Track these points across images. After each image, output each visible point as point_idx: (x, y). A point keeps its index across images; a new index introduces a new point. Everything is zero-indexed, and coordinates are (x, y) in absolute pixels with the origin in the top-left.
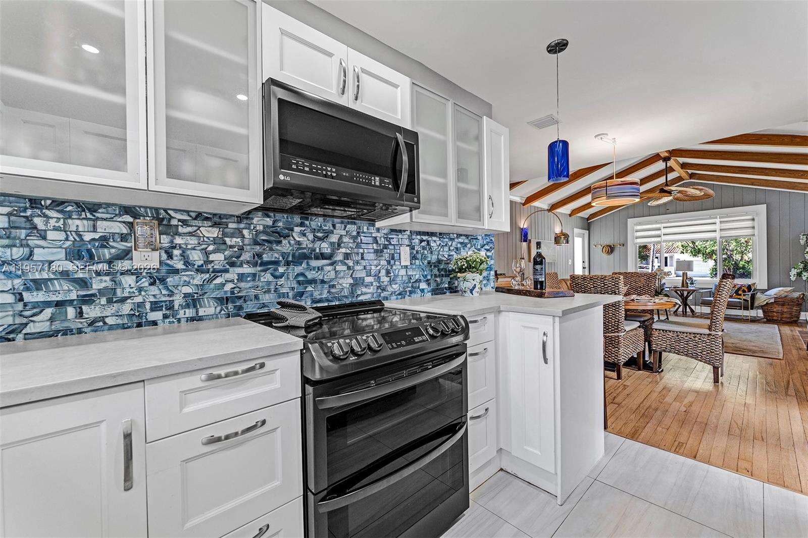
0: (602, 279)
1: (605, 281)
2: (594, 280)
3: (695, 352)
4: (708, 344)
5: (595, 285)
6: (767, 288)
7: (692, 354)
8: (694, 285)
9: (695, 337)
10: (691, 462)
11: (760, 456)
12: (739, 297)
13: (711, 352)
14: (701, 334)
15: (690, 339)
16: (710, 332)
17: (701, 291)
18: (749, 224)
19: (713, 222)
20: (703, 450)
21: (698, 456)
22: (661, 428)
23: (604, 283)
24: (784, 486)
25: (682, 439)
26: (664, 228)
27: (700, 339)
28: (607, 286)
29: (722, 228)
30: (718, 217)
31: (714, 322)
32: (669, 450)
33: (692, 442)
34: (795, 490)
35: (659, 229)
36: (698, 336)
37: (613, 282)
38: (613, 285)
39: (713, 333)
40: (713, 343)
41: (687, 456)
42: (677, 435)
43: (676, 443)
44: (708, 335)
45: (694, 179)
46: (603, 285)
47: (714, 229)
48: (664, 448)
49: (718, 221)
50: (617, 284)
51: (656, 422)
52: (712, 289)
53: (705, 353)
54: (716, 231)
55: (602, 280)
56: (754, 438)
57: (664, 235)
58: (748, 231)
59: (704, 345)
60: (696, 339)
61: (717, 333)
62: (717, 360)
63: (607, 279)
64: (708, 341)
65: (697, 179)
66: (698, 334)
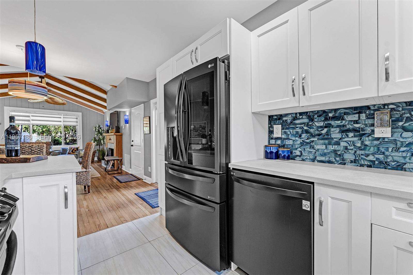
0: (30, 146)
1: (33, 148)
2: (23, 148)
3: (80, 181)
4: (86, 176)
5: (23, 151)
6: (82, 149)
7: (79, 183)
8: (52, 149)
9: (80, 174)
10: (108, 230)
11: (123, 213)
12: (73, 153)
13: (87, 179)
14: (82, 172)
15: (78, 175)
16: (86, 170)
17: (56, 152)
18: (75, 120)
19: (60, 117)
20: (108, 222)
21: (108, 226)
22: (86, 224)
23: (31, 150)
24: (136, 219)
25: (98, 223)
26: (32, 116)
27: (82, 174)
28: (34, 151)
29: (64, 120)
30: (62, 115)
31: (88, 165)
32: (97, 231)
33: (102, 222)
34: (138, 218)
35: (29, 116)
36: (81, 173)
37: (39, 149)
38: (38, 151)
39: (88, 170)
40: (88, 175)
41: (105, 229)
42: (94, 223)
43: (97, 226)
44: (85, 172)
45: (50, 93)
46: (30, 151)
47: (60, 121)
48: (94, 231)
49: (62, 117)
50: (42, 150)
51: (82, 222)
52: (60, 150)
53: (84, 180)
54: (61, 122)
55: (30, 148)
56: (117, 208)
57: (32, 120)
58: (75, 123)
59: (84, 177)
60: (81, 175)
61: (89, 170)
62: (89, 182)
63: (34, 146)
64: (86, 174)
65: (52, 93)
66: (81, 172)
